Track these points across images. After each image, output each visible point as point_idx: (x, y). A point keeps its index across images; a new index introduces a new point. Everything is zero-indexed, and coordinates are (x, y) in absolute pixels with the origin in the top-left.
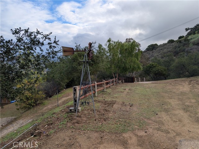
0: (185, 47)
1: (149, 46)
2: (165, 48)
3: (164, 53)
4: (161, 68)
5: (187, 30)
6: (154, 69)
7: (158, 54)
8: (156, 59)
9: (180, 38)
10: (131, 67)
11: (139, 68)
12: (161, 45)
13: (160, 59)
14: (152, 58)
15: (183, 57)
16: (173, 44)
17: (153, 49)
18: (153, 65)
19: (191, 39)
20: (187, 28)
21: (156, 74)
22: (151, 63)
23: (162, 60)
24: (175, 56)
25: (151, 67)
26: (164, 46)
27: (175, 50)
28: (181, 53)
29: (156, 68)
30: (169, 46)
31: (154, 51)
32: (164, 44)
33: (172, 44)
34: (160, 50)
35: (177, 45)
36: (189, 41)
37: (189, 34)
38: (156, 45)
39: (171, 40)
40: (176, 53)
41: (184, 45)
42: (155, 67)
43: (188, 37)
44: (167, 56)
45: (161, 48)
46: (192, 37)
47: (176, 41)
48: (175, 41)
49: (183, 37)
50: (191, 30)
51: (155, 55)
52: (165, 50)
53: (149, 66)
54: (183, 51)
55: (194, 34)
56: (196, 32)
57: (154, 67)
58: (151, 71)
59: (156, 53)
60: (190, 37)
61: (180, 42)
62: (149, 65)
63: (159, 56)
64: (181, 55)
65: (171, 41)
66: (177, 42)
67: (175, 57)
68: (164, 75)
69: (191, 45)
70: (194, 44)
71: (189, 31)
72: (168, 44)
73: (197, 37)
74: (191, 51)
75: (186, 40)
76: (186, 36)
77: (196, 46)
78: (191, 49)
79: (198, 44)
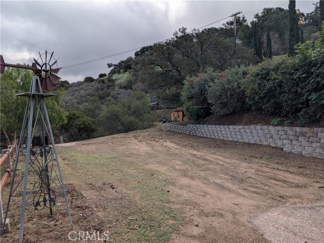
0: (110, 90)
2: (82, 89)
4: (87, 119)
5: (110, 66)
6: (77, 122)
7: (70, 98)
9: (101, 76)
12: (74, 83)
16: (93, 83)
18: (74, 115)
19: (116, 79)
20: (110, 63)
25: (71, 118)
26: (79, 85)
29: (81, 119)
30: (87, 86)
32: (78, 82)
33: (91, 84)
35: (100, 87)
36: (114, 83)
37: (113, 72)
38: (66, 82)
39: (90, 78)
41: (109, 87)
42: (78, 117)
43: (112, 76)
45: (74, 89)
46: (117, 77)
47: (97, 80)
48: (95, 80)
49: (105, 75)
50: (115, 68)
55: (119, 73)
56: (122, 71)
57: (76, 118)
60: (114, 77)
61: (103, 81)
65: (89, 80)
66: (99, 82)
69: (117, 88)
70: (121, 87)
71: (112, 68)
72: (86, 84)
73: (123, 78)
74: (118, 96)
75: (110, 80)
76: (109, 74)
77: (123, 90)
78: (118, 94)
79: (126, 88)
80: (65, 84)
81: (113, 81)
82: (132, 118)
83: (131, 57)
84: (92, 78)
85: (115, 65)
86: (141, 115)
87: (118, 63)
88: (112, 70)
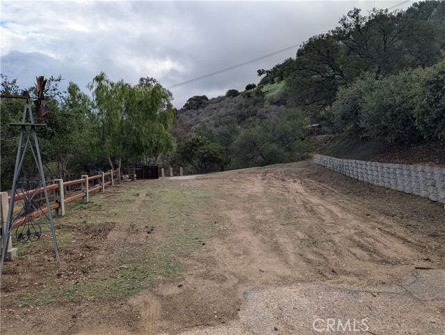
0: (257, 107)
1: (190, 99)
2: (222, 107)
3: (220, 117)
4: (214, 147)
5: (260, 73)
6: (200, 150)
7: (207, 118)
8: (204, 128)
9: (249, 87)
10: (151, 143)
11: (169, 146)
12: (214, 99)
13: (212, 128)
14: (198, 126)
15: (254, 126)
16: (237, 98)
17: (198, 107)
18: (198, 141)
19: (267, 92)
20: (261, 69)
21: (204, 160)
22: (194, 135)
23: (216, 131)
24: (239, 123)
25: (194, 145)
26: (219, 101)
27: (239, 112)
28: (251, 119)
29: (205, 147)
30: (229, 102)
31: (200, 110)
32: (219, 97)
33: (234, 99)
34: (212, 109)
35: (244, 103)
36: (264, 96)
37: (264, 82)
38: (205, 98)
39: (233, 91)
40: (242, 119)
41: (255, 103)
42: (202, 144)
43: (262, 87)
44: (226, 123)
45: (214, 106)
46: (269, 89)
47: (242, 93)
48: (239, 94)
49: (253, 86)
50: (267, 76)
51: (204, 119)
52: (222, 111)
53: (190, 143)
54: (254, 114)
55: (273, 82)
56: (276, 79)
57: (200, 145)
58: (193, 154)
59: (204, 116)
60: (265, 89)
61: (249, 96)
62: (190, 140)
63: (211, 122)
64: (250, 121)
65: (233, 93)
66: (244, 97)
67: (239, 127)
68: (219, 161)
69: (267, 104)
70: (272, 103)
71: (264, 75)
72: (227, 99)
73: (277, 89)
74: (267, 115)
75: (259, 93)
76: (259, 85)
77: (274, 107)
78: (267, 112)
79: (278, 103)
80: (203, 100)
81: (262, 94)
82: (274, 147)
83: (291, 59)
84: (237, 91)
85: (267, 72)
86: (289, 142)
87: (272, 68)
88: (263, 79)
